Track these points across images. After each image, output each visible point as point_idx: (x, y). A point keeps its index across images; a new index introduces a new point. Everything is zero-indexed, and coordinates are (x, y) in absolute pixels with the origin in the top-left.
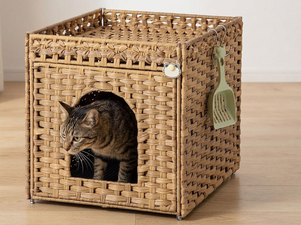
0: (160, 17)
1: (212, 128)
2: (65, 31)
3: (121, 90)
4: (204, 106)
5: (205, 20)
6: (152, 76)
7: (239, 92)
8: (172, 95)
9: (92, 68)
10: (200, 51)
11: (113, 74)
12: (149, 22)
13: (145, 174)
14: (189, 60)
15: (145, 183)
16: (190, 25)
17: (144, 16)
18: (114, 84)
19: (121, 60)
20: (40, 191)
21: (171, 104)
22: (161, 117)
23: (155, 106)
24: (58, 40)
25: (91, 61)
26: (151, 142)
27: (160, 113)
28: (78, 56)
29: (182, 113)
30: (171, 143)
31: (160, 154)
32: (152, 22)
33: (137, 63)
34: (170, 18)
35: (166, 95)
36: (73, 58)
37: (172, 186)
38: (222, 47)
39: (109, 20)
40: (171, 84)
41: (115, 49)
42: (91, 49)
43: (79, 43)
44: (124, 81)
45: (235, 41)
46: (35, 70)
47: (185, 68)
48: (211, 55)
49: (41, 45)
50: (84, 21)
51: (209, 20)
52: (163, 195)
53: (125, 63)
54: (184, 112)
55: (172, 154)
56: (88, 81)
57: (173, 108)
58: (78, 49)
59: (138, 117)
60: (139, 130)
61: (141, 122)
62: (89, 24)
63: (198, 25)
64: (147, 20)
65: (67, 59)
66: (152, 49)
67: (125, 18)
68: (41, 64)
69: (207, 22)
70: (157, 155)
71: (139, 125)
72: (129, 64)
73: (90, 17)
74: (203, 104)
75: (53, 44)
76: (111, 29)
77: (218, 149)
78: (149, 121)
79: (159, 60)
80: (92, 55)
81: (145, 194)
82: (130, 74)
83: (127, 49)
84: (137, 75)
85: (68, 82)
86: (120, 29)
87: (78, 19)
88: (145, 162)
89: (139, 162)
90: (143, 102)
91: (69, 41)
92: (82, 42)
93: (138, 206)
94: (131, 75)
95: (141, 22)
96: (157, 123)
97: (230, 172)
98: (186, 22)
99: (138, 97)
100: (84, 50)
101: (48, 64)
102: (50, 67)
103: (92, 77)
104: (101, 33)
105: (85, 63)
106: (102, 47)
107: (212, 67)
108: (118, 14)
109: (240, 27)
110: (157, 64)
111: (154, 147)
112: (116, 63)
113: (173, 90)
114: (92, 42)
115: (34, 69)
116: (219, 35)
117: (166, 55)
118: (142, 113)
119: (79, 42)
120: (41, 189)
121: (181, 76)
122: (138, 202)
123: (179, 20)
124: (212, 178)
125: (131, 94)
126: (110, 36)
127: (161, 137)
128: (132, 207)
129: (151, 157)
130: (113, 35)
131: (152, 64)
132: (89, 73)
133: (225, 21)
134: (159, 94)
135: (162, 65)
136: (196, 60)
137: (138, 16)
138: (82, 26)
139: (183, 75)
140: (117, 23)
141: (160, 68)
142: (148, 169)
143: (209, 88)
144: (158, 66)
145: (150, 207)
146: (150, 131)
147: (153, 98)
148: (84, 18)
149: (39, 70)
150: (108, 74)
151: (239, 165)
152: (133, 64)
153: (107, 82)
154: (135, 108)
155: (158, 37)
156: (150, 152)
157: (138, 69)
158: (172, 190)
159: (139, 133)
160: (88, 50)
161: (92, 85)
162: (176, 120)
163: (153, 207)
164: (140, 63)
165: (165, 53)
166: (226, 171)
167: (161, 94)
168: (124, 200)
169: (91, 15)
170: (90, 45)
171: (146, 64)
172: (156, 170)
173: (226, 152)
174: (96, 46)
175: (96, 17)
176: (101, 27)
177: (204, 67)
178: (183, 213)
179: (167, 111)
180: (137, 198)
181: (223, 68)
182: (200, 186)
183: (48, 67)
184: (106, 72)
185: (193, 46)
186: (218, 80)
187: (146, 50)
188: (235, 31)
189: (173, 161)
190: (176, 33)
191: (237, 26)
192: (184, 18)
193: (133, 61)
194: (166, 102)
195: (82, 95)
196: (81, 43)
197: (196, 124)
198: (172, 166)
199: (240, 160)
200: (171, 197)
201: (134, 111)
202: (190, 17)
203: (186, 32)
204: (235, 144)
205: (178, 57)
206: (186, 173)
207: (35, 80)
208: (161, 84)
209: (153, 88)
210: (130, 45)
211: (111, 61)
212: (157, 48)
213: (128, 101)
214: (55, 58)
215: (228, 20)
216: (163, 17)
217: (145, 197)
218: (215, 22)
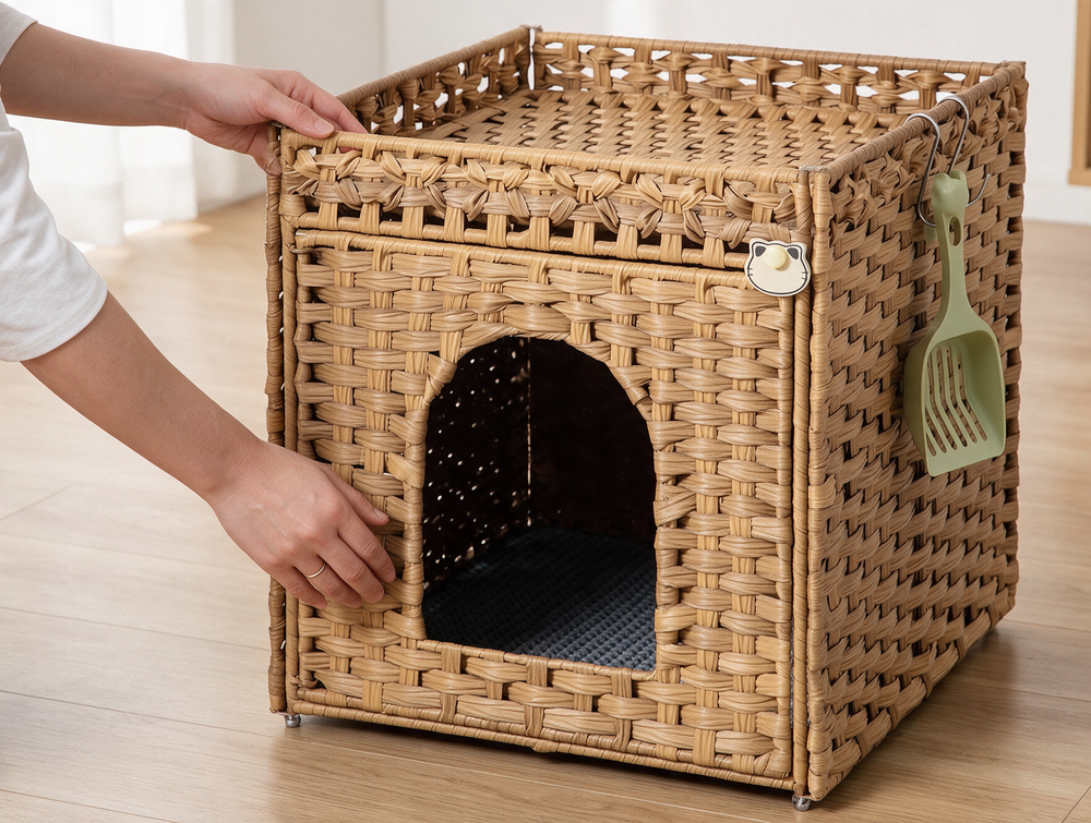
0: (730, 62)
1: (920, 471)
2: (400, 110)
3: (598, 334)
4: (887, 396)
5: (890, 72)
6: (709, 287)
7: (1012, 332)
8: (778, 358)
9: (499, 254)
10: (876, 192)
11: (572, 277)
12: (693, 77)
13: (680, 637)
14: (840, 230)
15: (682, 670)
16: (835, 89)
17: (676, 56)
18: (576, 311)
19: (598, 226)
20: (320, 686)
21: (777, 388)
22: (736, 435)
23: (717, 394)
24: (381, 152)
25: (496, 229)
26: (702, 523)
27: (735, 420)
28: (449, 210)
29: (814, 424)
30: (774, 529)
31: (735, 567)
32: (703, 79)
33: (654, 239)
34: (764, 66)
35: (757, 356)
36: (431, 218)
37: (776, 685)
38: (955, 176)
39: (554, 71)
40: (776, 318)
41: (576, 187)
42: (493, 185)
43: (452, 166)
44: (613, 302)
45: (1000, 152)
46: (300, 258)
47: (823, 261)
48: (916, 206)
49: (320, 167)
50: (466, 74)
51: (903, 73)
52: (743, 717)
53: (612, 237)
54: (821, 422)
55: (776, 568)
56: (484, 300)
57: (780, 404)
58: (451, 184)
59: (658, 432)
60: (661, 479)
61: (667, 449)
62: (484, 85)
63: (863, 91)
64: (688, 71)
65: (413, 219)
66: (709, 189)
67: (610, 63)
68: (322, 237)
69: (896, 78)
70: (722, 571)
71: (663, 464)
72: (626, 242)
73: (485, 60)
74: (887, 383)
75: (364, 167)
76: (560, 101)
77: (939, 544)
78: (699, 447)
79: (733, 229)
80: (497, 207)
81: (680, 707)
82: (629, 278)
83: (620, 185)
84: (656, 283)
85: (413, 302)
86: (592, 103)
87: (446, 66)
88: (681, 594)
89: (662, 595)
90: (675, 380)
91: (417, 156)
92: (463, 161)
93: (657, 750)
94: (633, 284)
95: (664, 76)
96: (722, 455)
97: (982, 623)
98: (822, 80)
99: (657, 361)
100: (469, 190)
101: (347, 238)
102: (351, 248)
103: (500, 284)
104: (524, 117)
105: (474, 235)
106: (534, 179)
107: (919, 250)
108: (584, 49)
109: (1019, 99)
110: (726, 243)
111: (712, 543)
112: (583, 237)
113: (783, 338)
114: (498, 160)
115: (296, 255)
116: (942, 132)
117: (757, 211)
118: (672, 418)
119: (454, 159)
120: (321, 676)
121: (811, 290)
122: (658, 739)
123: (797, 73)
124: (917, 649)
125: (634, 351)
126: (555, 128)
127: (738, 504)
128: (637, 754)
129: (701, 579)
130: (566, 123)
131: (708, 242)
132: (485, 269)
133: (960, 77)
134: (729, 351)
135: (742, 248)
136: (864, 228)
137: (656, 55)
138: (458, 92)
139: (819, 289)
140: (581, 80)
141: (734, 259)
142: (691, 619)
143: (908, 326)
144: (727, 249)
145: (699, 758)
146: (703, 483)
147: (708, 363)
148: (467, 61)
149: (314, 256)
150: (553, 274)
151: (1012, 595)
152: (641, 241)
153: (548, 305)
154: (647, 399)
155: (722, 133)
156: (701, 557)
157: (660, 262)
158: (775, 698)
159: (662, 490)
160: (483, 188)
161: (497, 311)
162: (790, 445)
163: (707, 758)
164: (665, 239)
165: (751, 204)
166: (968, 620)
167: (737, 351)
168: (609, 727)
169: (491, 51)
170: (494, 171)
171: (687, 244)
172: (719, 626)
173: (967, 552)
174: (511, 174)
175: (508, 55)
176: (525, 92)
177: (890, 252)
178: (814, 786)
179: (757, 413)
180: (654, 724)
181: (956, 255)
182: (876, 682)
183: (346, 248)
184: (547, 270)
185: (852, 177)
186: (941, 292)
187: (687, 193)
188: (1001, 113)
189: (780, 594)
190: (785, 118)
191: (1007, 97)
192: (814, 66)
193: (639, 232)
194: (755, 380)
195: (464, 350)
196: (459, 165)
197: (860, 461)
198: (776, 610)
199: (1016, 577)
200: (775, 725)
201: (642, 409)
202: (837, 63)
203: (822, 116)
204: (998, 520)
205: (801, 219)
206: (828, 642)
207: (302, 295)
208: (738, 317)
209: (709, 330)
210: (632, 173)
211: (562, 229)
212: (726, 184)
213: (624, 375)
214: (370, 215)
215: (972, 75)
216: (741, 59)
217: (679, 722)
218: (927, 79)
